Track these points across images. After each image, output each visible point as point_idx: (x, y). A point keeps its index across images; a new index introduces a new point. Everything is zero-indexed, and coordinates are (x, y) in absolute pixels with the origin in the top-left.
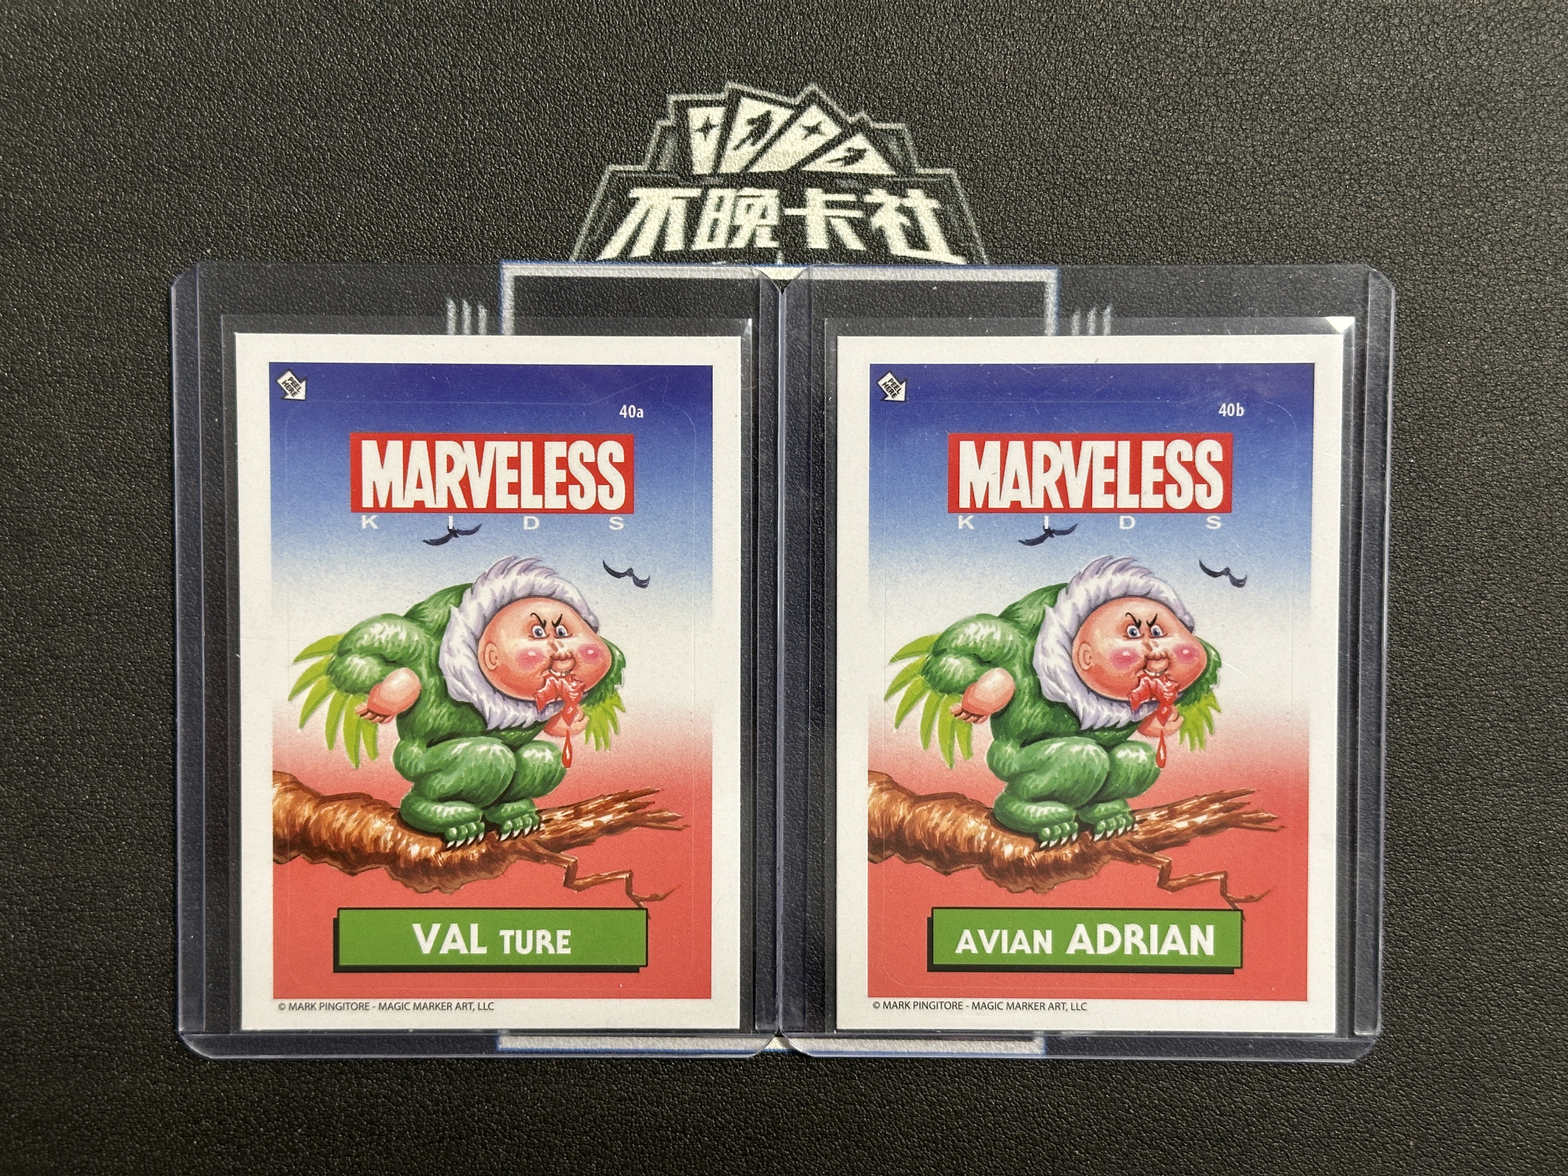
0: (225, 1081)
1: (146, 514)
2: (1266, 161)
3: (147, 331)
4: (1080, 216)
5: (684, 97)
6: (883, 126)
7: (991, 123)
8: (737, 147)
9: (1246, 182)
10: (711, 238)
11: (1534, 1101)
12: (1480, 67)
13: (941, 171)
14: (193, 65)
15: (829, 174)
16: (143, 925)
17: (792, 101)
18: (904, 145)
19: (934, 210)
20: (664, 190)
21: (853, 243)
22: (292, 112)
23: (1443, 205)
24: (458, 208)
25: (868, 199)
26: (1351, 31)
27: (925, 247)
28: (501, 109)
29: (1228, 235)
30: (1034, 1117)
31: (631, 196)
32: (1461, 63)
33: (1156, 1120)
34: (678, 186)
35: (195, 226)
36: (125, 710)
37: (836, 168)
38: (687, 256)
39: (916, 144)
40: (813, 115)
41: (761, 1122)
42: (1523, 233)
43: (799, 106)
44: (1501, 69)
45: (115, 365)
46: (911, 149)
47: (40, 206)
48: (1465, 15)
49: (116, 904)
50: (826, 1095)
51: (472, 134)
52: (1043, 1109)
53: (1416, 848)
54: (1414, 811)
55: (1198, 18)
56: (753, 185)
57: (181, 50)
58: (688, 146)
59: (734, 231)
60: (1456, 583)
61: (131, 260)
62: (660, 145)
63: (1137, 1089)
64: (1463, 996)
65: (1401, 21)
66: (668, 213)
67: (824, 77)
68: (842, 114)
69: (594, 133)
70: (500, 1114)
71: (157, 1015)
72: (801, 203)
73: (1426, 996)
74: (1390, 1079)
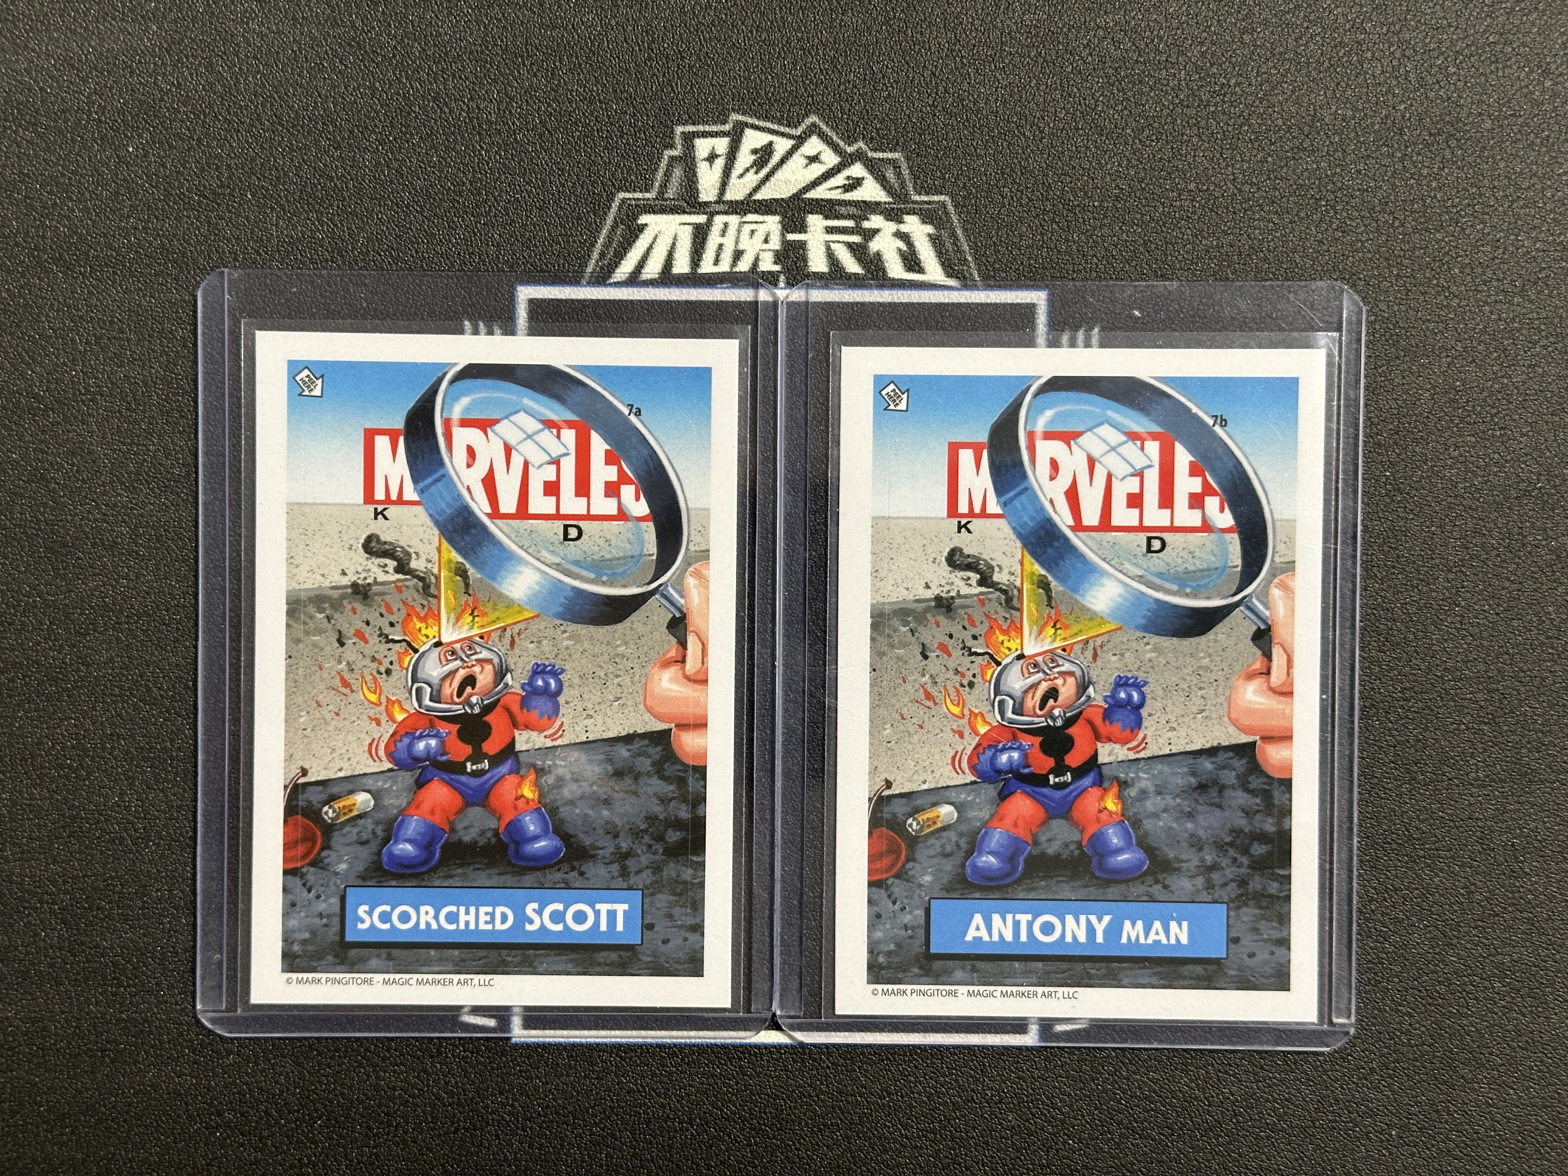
0: (247, 1074)
1: (175, 526)
2: (1246, 188)
3: (177, 352)
4: (1068, 241)
5: (691, 128)
6: (881, 155)
7: (983, 152)
8: (741, 176)
9: (1227, 209)
10: (717, 262)
11: (1512, 1092)
12: (1449, 98)
13: (936, 198)
14: (223, 99)
15: (830, 201)
16: (169, 922)
17: (793, 132)
18: (900, 173)
19: (929, 235)
20: (671, 217)
21: (852, 266)
22: (316, 142)
23: (1415, 229)
24: (475, 234)
25: (866, 225)
26: (1326, 64)
27: (921, 271)
28: (515, 139)
29: (1210, 258)
30: (1029, 1108)
31: (639, 222)
32: (1432, 95)
33: (1148, 1111)
34: (684, 212)
35: (224, 252)
36: (153, 715)
37: (836, 195)
38: (694, 279)
39: (912, 172)
40: (814, 145)
41: (765, 1113)
42: (1491, 256)
43: (800, 137)
44: (1469, 100)
45: (145, 384)
46: (907, 177)
47: (76, 233)
48: (1434, 49)
49: (144, 902)
50: (828, 1087)
51: (488, 164)
52: (1037, 1100)
53: (1394, 846)
54: (1393, 810)
55: (1181, 53)
56: (756, 212)
57: (211, 85)
58: (695, 175)
59: (738, 255)
60: (1431, 590)
61: (162, 284)
62: (668, 174)
63: (1128, 1079)
64: (1443, 989)
65: (1373, 54)
66: (675, 238)
67: (824, 109)
68: (842, 144)
69: (605, 162)
70: (512, 1106)
71: (183, 1010)
72: (803, 229)
73: (1406, 990)
74: (1373, 1070)
